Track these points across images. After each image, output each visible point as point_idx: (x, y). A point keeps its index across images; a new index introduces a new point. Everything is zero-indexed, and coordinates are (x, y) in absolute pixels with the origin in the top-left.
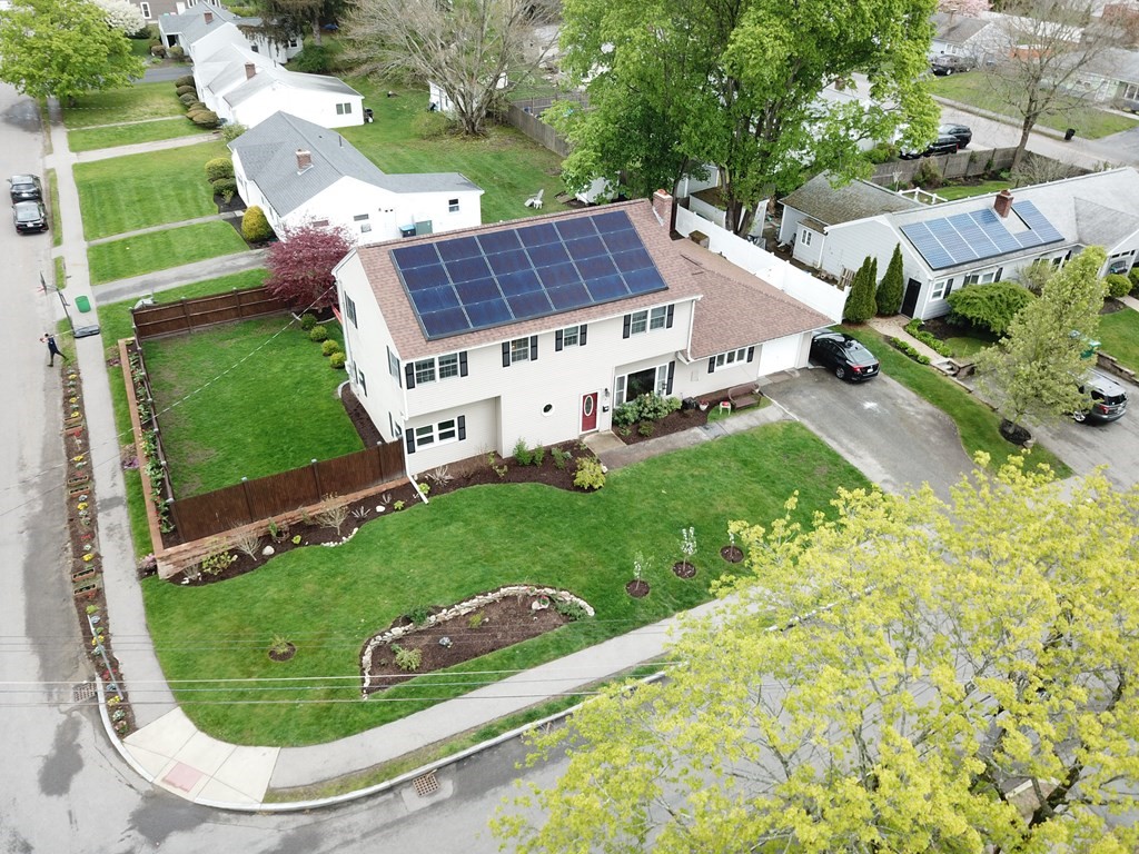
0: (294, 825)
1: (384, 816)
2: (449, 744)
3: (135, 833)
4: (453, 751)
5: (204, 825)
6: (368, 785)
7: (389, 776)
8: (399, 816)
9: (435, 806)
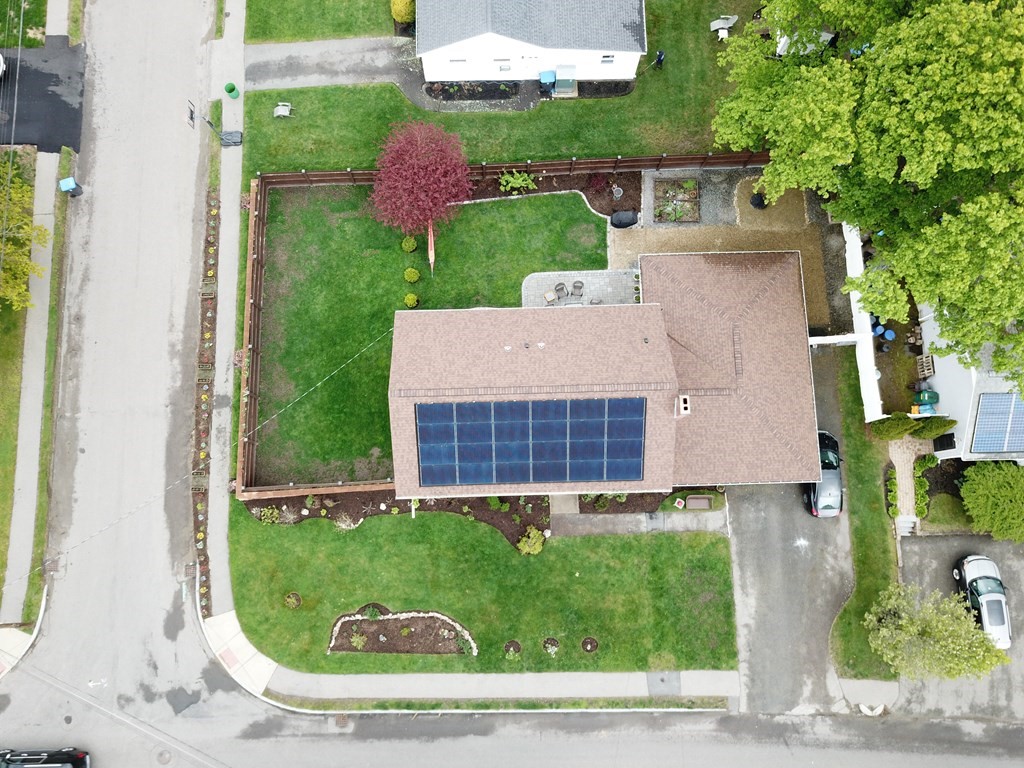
0: (273, 713)
1: (315, 729)
2: (360, 703)
3: (202, 681)
4: (360, 708)
5: (233, 693)
6: (313, 709)
7: (326, 708)
8: (322, 732)
9: (341, 735)
